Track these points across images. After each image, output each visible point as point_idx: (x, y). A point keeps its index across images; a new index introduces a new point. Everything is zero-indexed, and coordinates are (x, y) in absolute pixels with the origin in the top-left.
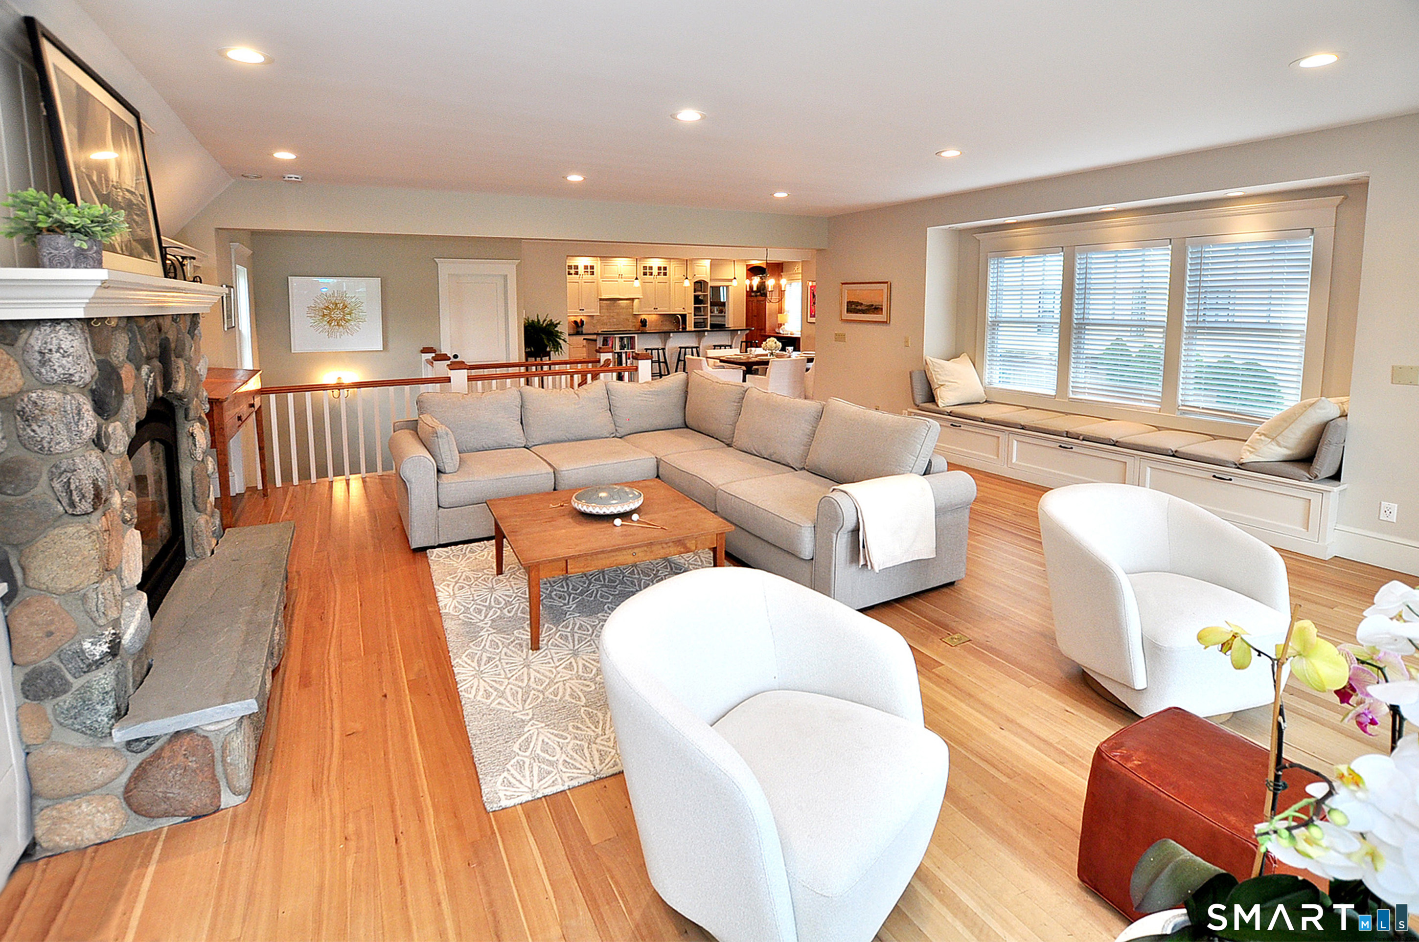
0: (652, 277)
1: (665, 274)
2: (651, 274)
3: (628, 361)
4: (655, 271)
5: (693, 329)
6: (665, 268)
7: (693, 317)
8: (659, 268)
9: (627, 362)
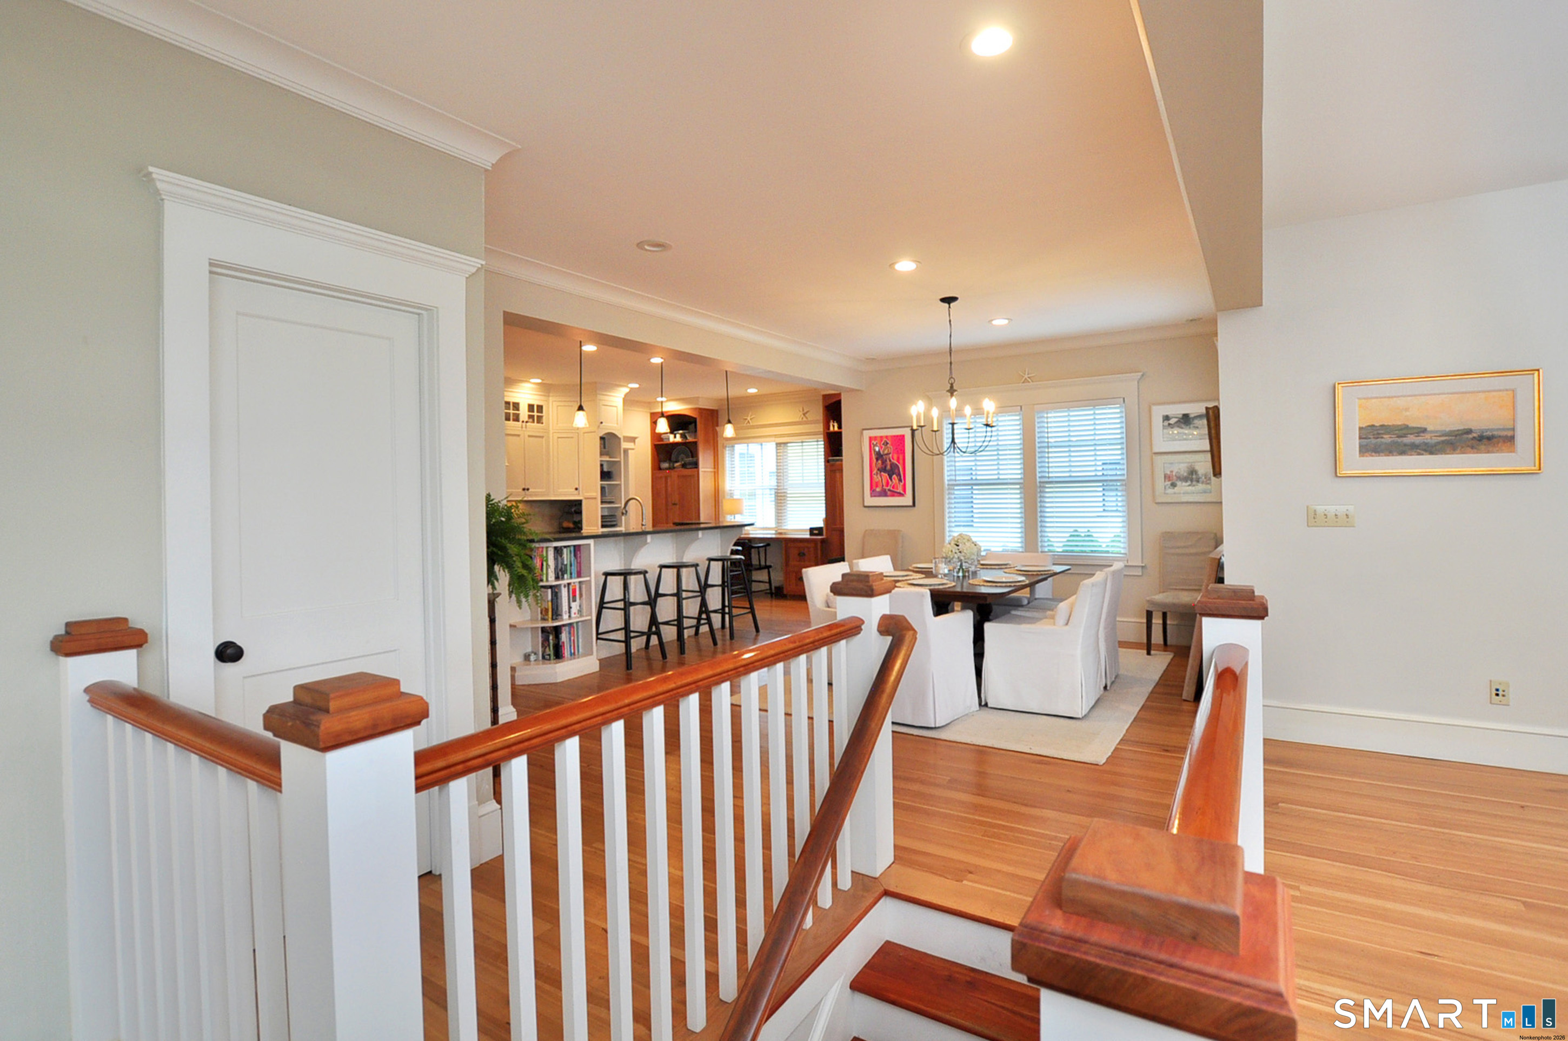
0: (519, 424)
1: (540, 420)
2: (517, 418)
3: (573, 605)
4: (524, 412)
5: (601, 530)
6: (540, 408)
7: (600, 506)
8: (531, 407)
9: (570, 608)
